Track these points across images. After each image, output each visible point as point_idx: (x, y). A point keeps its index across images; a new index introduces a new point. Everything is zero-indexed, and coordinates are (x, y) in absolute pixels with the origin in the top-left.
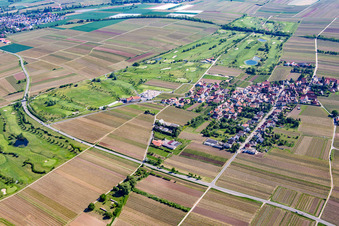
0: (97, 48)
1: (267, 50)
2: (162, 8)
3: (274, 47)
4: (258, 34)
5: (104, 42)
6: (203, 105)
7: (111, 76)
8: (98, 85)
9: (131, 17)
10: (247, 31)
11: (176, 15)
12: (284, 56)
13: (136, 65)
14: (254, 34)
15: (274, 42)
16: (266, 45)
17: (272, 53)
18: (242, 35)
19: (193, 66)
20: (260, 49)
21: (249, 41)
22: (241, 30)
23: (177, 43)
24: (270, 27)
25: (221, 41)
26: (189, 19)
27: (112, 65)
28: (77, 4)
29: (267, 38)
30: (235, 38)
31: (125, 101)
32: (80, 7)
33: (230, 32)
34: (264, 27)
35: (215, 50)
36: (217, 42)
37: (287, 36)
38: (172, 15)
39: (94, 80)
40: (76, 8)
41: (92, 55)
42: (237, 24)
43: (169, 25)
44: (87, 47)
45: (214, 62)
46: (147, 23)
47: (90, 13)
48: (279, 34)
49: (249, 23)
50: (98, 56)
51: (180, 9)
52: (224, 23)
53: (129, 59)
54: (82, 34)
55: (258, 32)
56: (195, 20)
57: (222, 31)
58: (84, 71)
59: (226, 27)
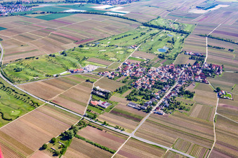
0: (54, 32)
1: (173, 43)
2: (102, 7)
3: (178, 41)
4: (167, 31)
5: (59, 29)
6: (128, 78)
7: (63, 53)
8: (53, 59)
9: (79, 13)
10: (160, 28)
11: (111, 14)
12: (185, 47)
13: (81, 46)
14: (164, 31)
15: (179, 37)
16: (173, 39)
17: (177, 44)
18: (156, 31)
19: (122, 50)
20: (169, 42)
21: (161, 35)
22: (156, 27)
23: (111, 33)
24: (176, 27)
25: (142, 34)
26: (120, 17)
27: (64, 46)
29: (173, 34)
30: (152, 32)
31: (72, 72)
32: (43, 2)
33: (148, 28)
34: (172, 26)
35: (137, 40)
36: (139, 35)
37: (188, 34)
38: (108, 13)
39: (50, 55)
40: (40, 3)
41: (50, 37)
42: (153, 23)
43: (106, 19)
44: (47, 31)
45: (136, 48)
46: (90, 18)
47: (49, 7)
48: (181, 32)
49: (161, 23)
50: (54, 38)
51: (114, 10)
52: (144, 21)
53: (77, 42)
54: (43, 22)
55: (168, 29)
56: (124, 18)
57: (143, 27)
58: (44, 48)
59: (145, 25)
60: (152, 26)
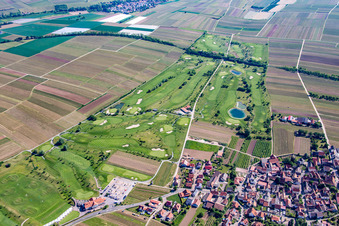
0: (39, 87)
1: (249, 90)
5: (50, 78)
7: (58, 144)
9: (79, 34)
10: (216, 57)
11: (131, 32)
13: (91, 118)
14: (224, 62)
15: (251, 76)
16: (244, 82)
17: (256, 95)
18: (210, 64)
19: (167, 122)
20: (240, 89)
22: (207, 55)
23: (140, 77)
25: (191, 74)
26: (146, 39)
28: (15, 11)
31: (82, 208)
32: (19, 16)
34: (229, 51)
35: (187, 90)
36: (184, 77)
38: (124, 31)
39: (34, 153)
40: (15, 16)
41: (33, 100)
43: (124, 47)
44: (26, 84)
45: (192, 113)
46: (99, 44)
47: (30, 25)
49: (211, 44)
50: (40, 103)
51: (132, 23)
52: (187, 44)
53: (81, 107)
54: (21, 59)
55: (227, 59)
56: (153, 41)
57: (187, 57)
59: (189, 52)
60: (201, 54)
